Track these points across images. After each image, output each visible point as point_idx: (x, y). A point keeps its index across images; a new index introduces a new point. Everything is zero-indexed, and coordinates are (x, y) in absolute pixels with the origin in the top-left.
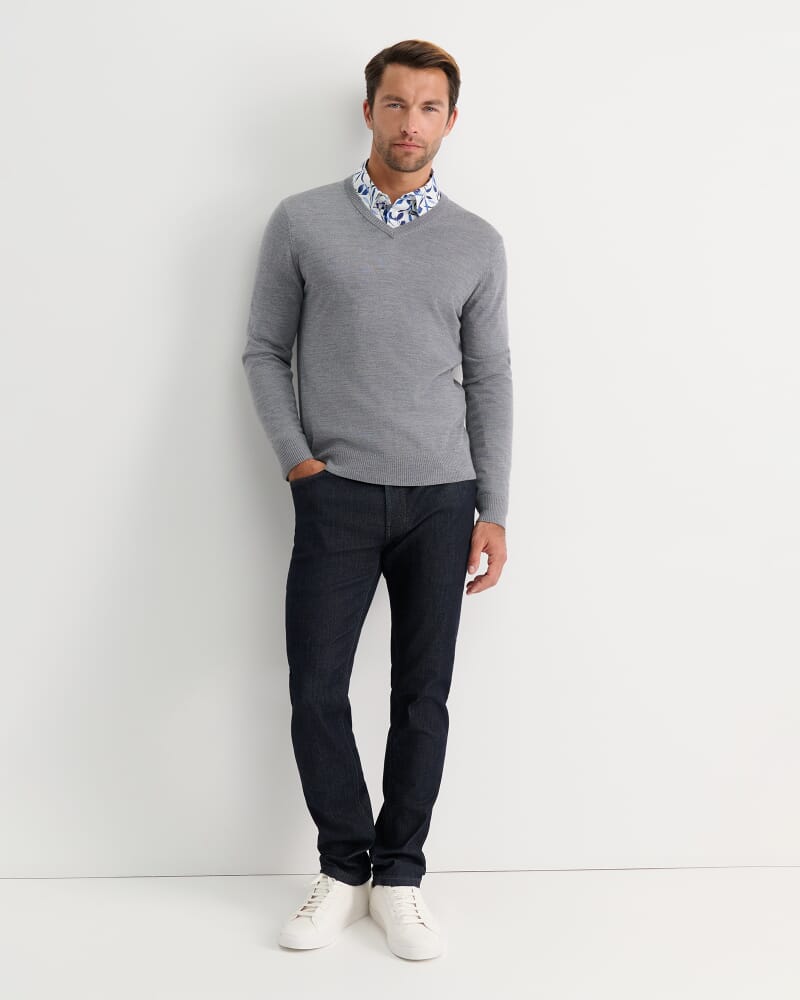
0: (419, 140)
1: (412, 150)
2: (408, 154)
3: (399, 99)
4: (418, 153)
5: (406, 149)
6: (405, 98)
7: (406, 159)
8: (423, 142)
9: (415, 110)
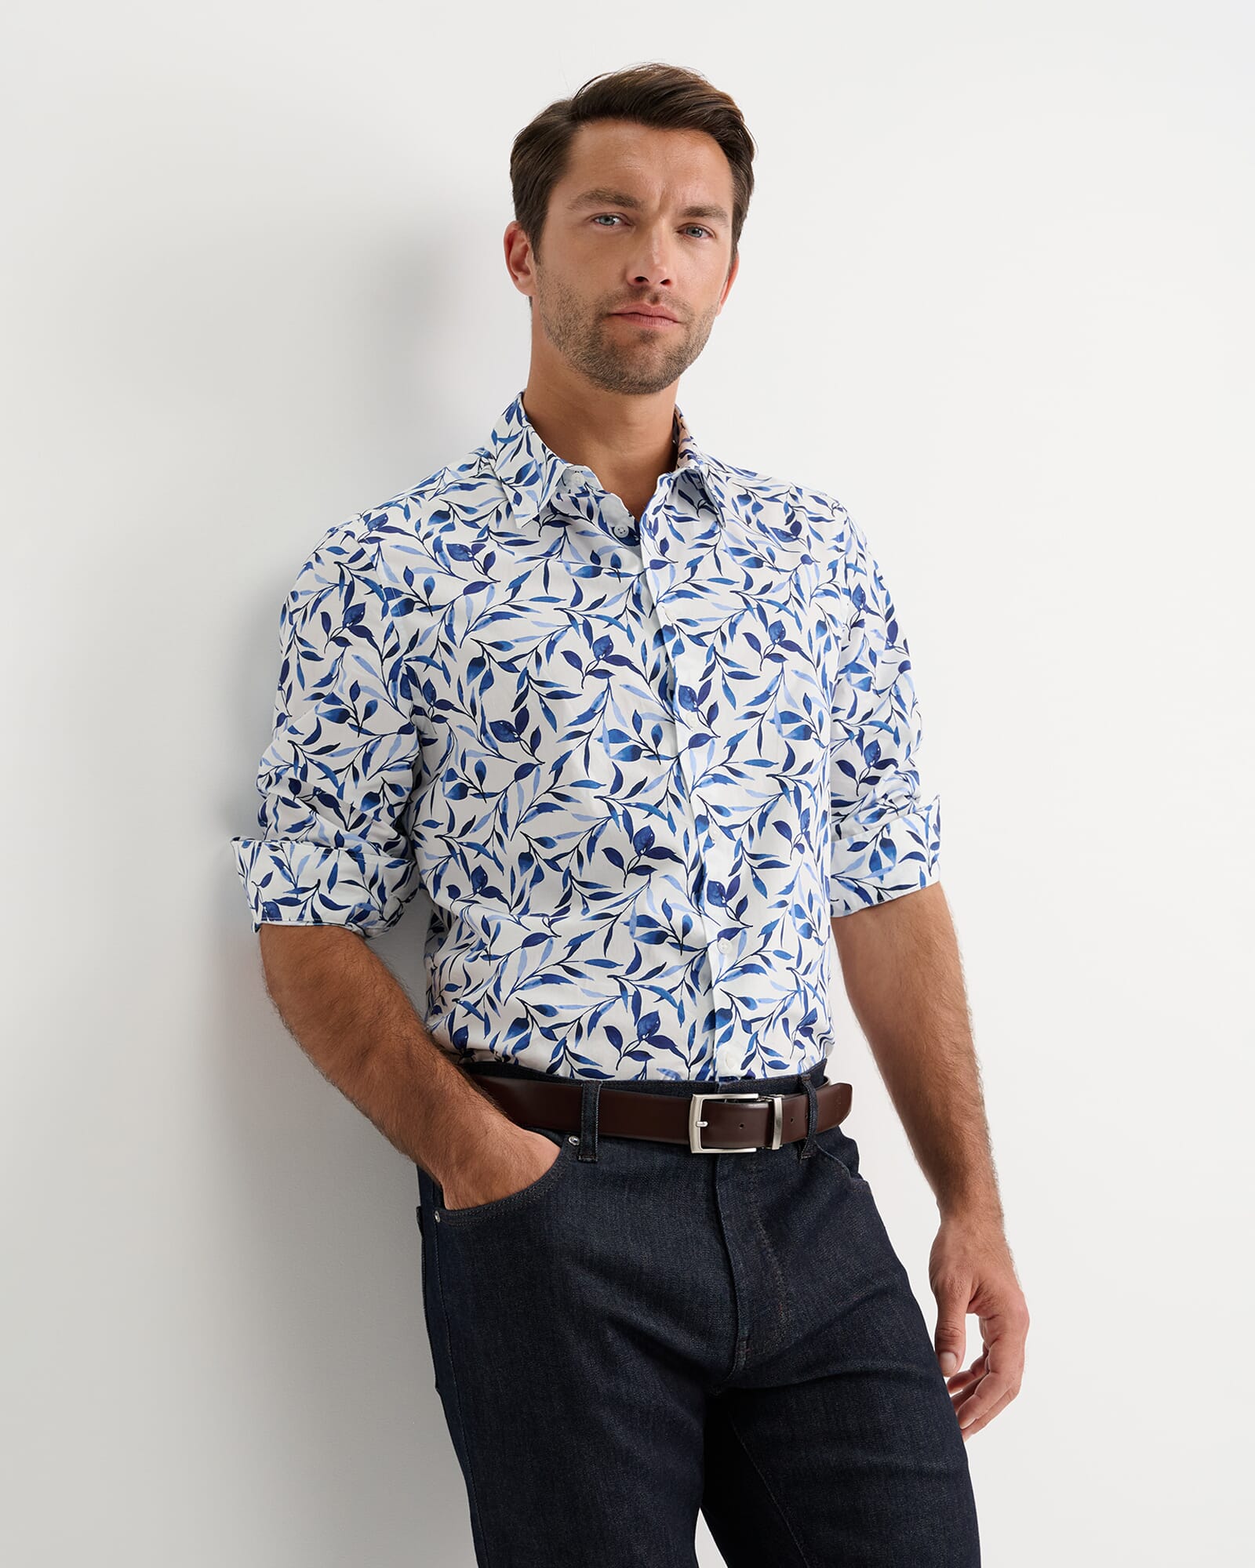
0: (675, 302)
1: (661, 327)
2: (647, 338)
3: (621, 200)
4: (671, 336)
5: (645, 325)
6: (638, 197)
7: (642, 350)
8: (684, 307)
9: (664, 228)
